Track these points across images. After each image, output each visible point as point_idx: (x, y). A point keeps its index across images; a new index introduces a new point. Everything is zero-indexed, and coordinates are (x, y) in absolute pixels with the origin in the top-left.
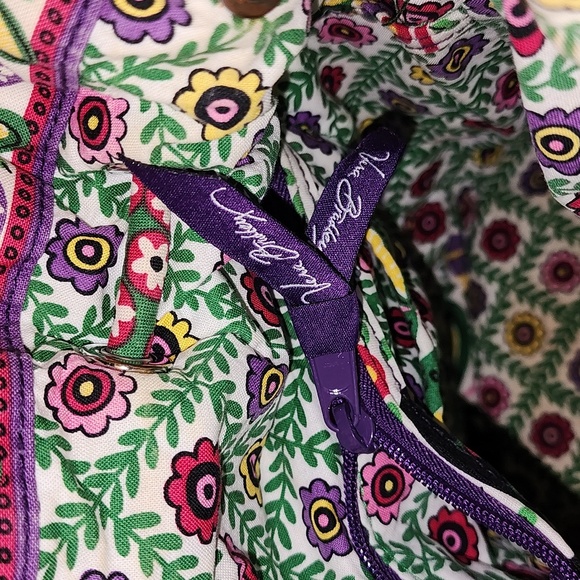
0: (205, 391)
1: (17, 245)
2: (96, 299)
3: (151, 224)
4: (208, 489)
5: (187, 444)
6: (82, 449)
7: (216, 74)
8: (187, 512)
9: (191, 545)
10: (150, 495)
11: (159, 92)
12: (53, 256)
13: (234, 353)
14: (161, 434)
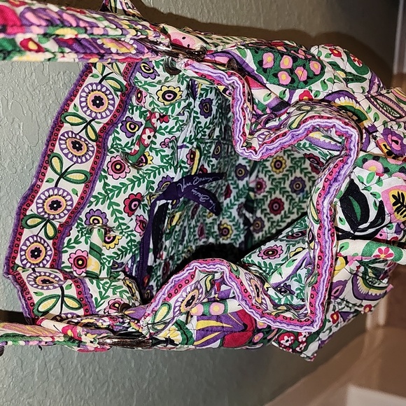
0: (146, 181)
1: (114, 119)
2: (130, 140)
3: (151, 126)
4: (135, 205)
5: (135, 192)
6: (111, 181)
7: (168, 87)
8: (127, 207)
9: (125, 215)
10: (120, 199)
11: (152, 90)
12: (123, 125)
13: (159, 174)
14: (130, 187)
